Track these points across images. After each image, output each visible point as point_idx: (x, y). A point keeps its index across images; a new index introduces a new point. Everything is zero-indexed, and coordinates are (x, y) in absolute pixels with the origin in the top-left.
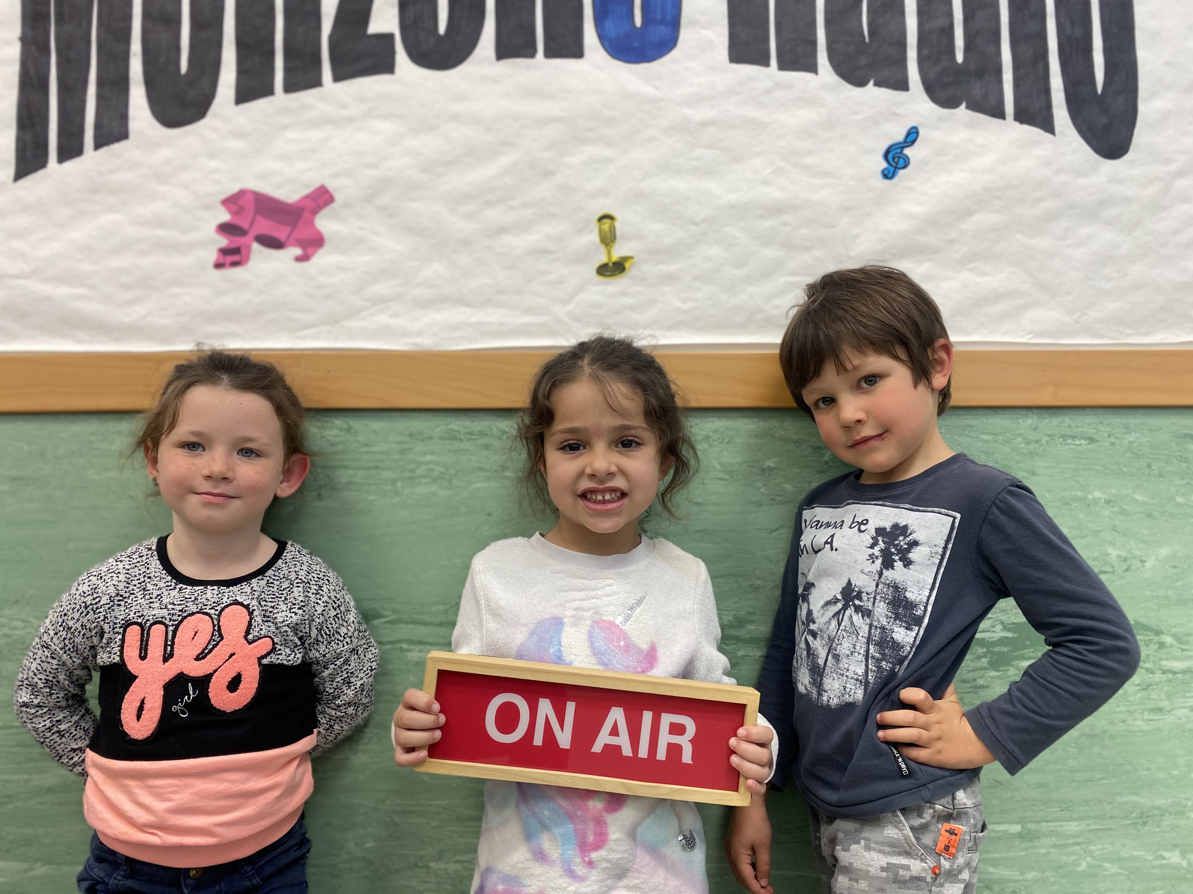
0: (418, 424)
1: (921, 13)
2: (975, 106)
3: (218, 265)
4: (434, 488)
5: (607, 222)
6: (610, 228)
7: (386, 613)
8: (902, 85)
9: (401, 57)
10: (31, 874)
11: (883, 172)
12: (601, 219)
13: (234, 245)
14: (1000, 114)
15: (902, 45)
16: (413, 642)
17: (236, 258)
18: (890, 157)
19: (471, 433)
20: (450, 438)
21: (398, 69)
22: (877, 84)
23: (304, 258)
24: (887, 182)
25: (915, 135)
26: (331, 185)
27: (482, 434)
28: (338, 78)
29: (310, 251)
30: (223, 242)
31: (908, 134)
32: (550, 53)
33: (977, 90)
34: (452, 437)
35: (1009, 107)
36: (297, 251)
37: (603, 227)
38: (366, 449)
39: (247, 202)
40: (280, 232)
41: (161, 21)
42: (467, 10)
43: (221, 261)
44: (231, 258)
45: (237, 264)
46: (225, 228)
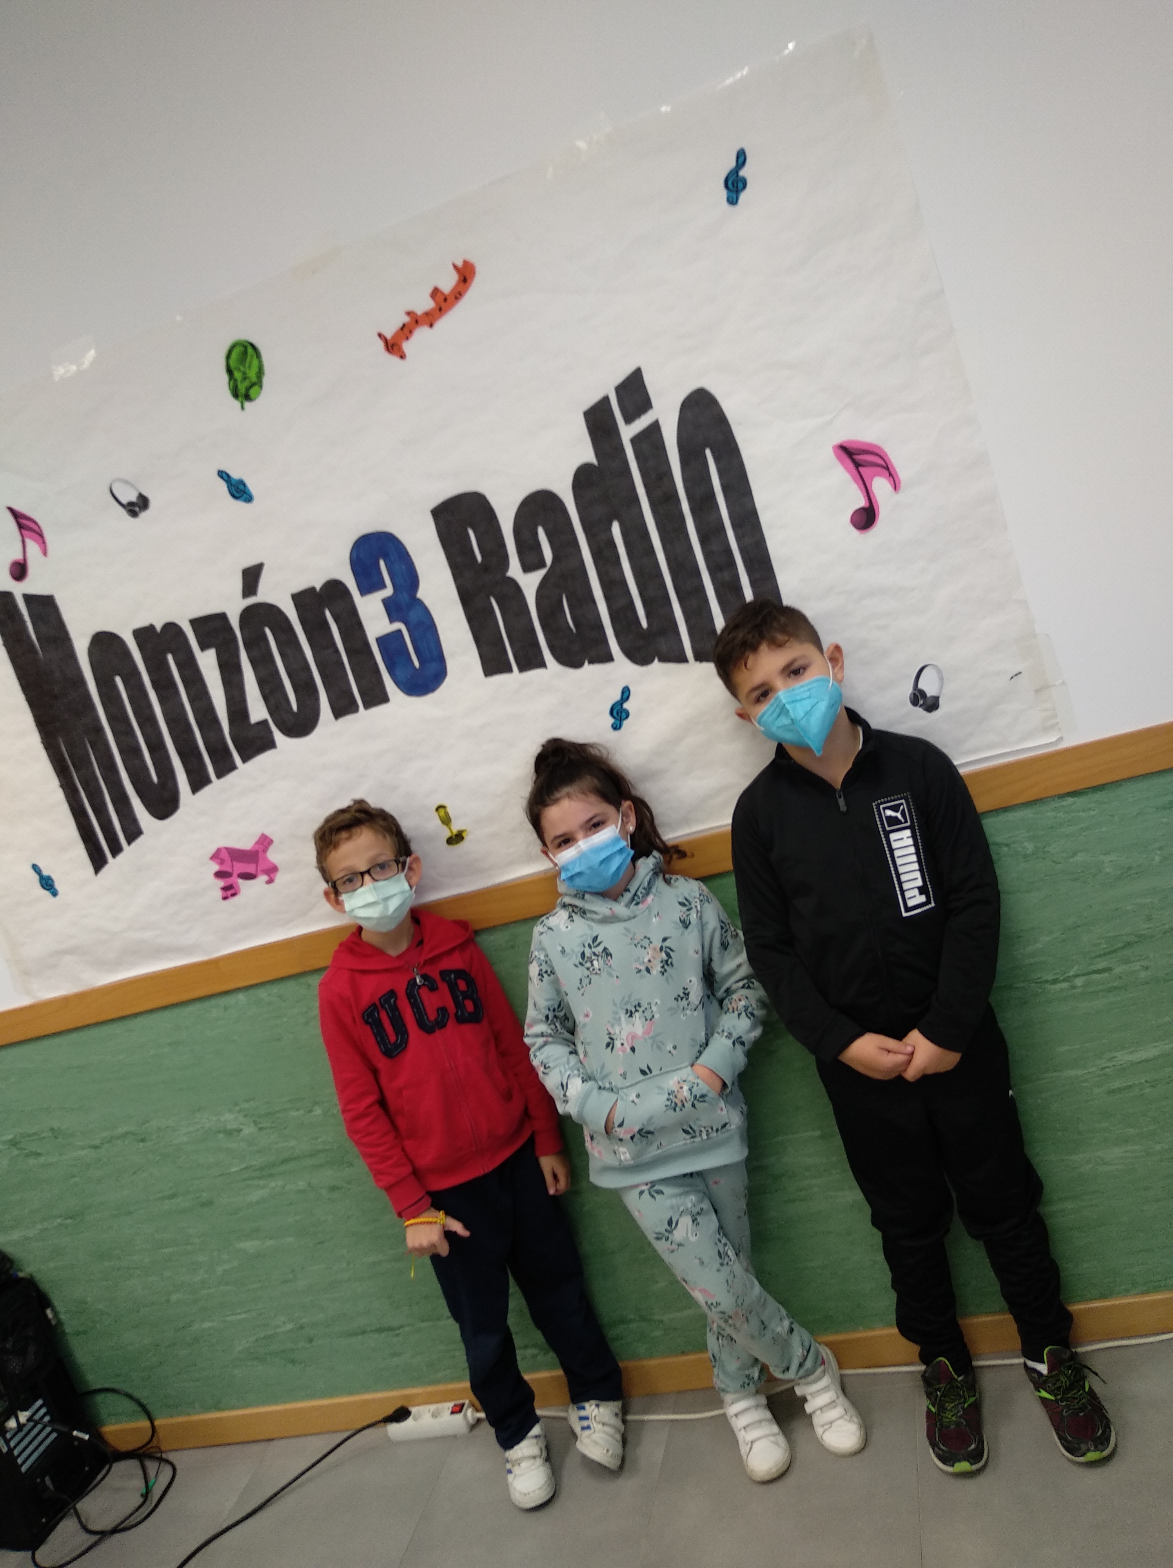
1: (608, 598)
2: (664, 659)
3: (225, 898)
5: (442, 811)
6: (445, 813)
8: (608, 658)
9: (278, 736)
10: (265, 1245)
11: (612, 726)
12: (437, 809)
13: (228, 884)
14: (683, 659)
15: (601, 627)
17: (232, 891)
18: (615, 713)
21: (278, 744)
22: (590, 662)
23: (270, 881)
24: (617, 733)
25: (627, 693)
26: (268, 833)
28: (245, 760)
29: (272, 875)
30: (221, 883)
31: (623, 693)
32: (368, 705)
33: (663, 645)
35: (689, 653)
36: (265, 878)
37: (440, 814)
39: (225, 855)
40: (250, 868)
41: (131, 752)
42: (305, 689)
43: (225, 895)
44: (229, 891)
45: (234, 895)
46: (219, 875)
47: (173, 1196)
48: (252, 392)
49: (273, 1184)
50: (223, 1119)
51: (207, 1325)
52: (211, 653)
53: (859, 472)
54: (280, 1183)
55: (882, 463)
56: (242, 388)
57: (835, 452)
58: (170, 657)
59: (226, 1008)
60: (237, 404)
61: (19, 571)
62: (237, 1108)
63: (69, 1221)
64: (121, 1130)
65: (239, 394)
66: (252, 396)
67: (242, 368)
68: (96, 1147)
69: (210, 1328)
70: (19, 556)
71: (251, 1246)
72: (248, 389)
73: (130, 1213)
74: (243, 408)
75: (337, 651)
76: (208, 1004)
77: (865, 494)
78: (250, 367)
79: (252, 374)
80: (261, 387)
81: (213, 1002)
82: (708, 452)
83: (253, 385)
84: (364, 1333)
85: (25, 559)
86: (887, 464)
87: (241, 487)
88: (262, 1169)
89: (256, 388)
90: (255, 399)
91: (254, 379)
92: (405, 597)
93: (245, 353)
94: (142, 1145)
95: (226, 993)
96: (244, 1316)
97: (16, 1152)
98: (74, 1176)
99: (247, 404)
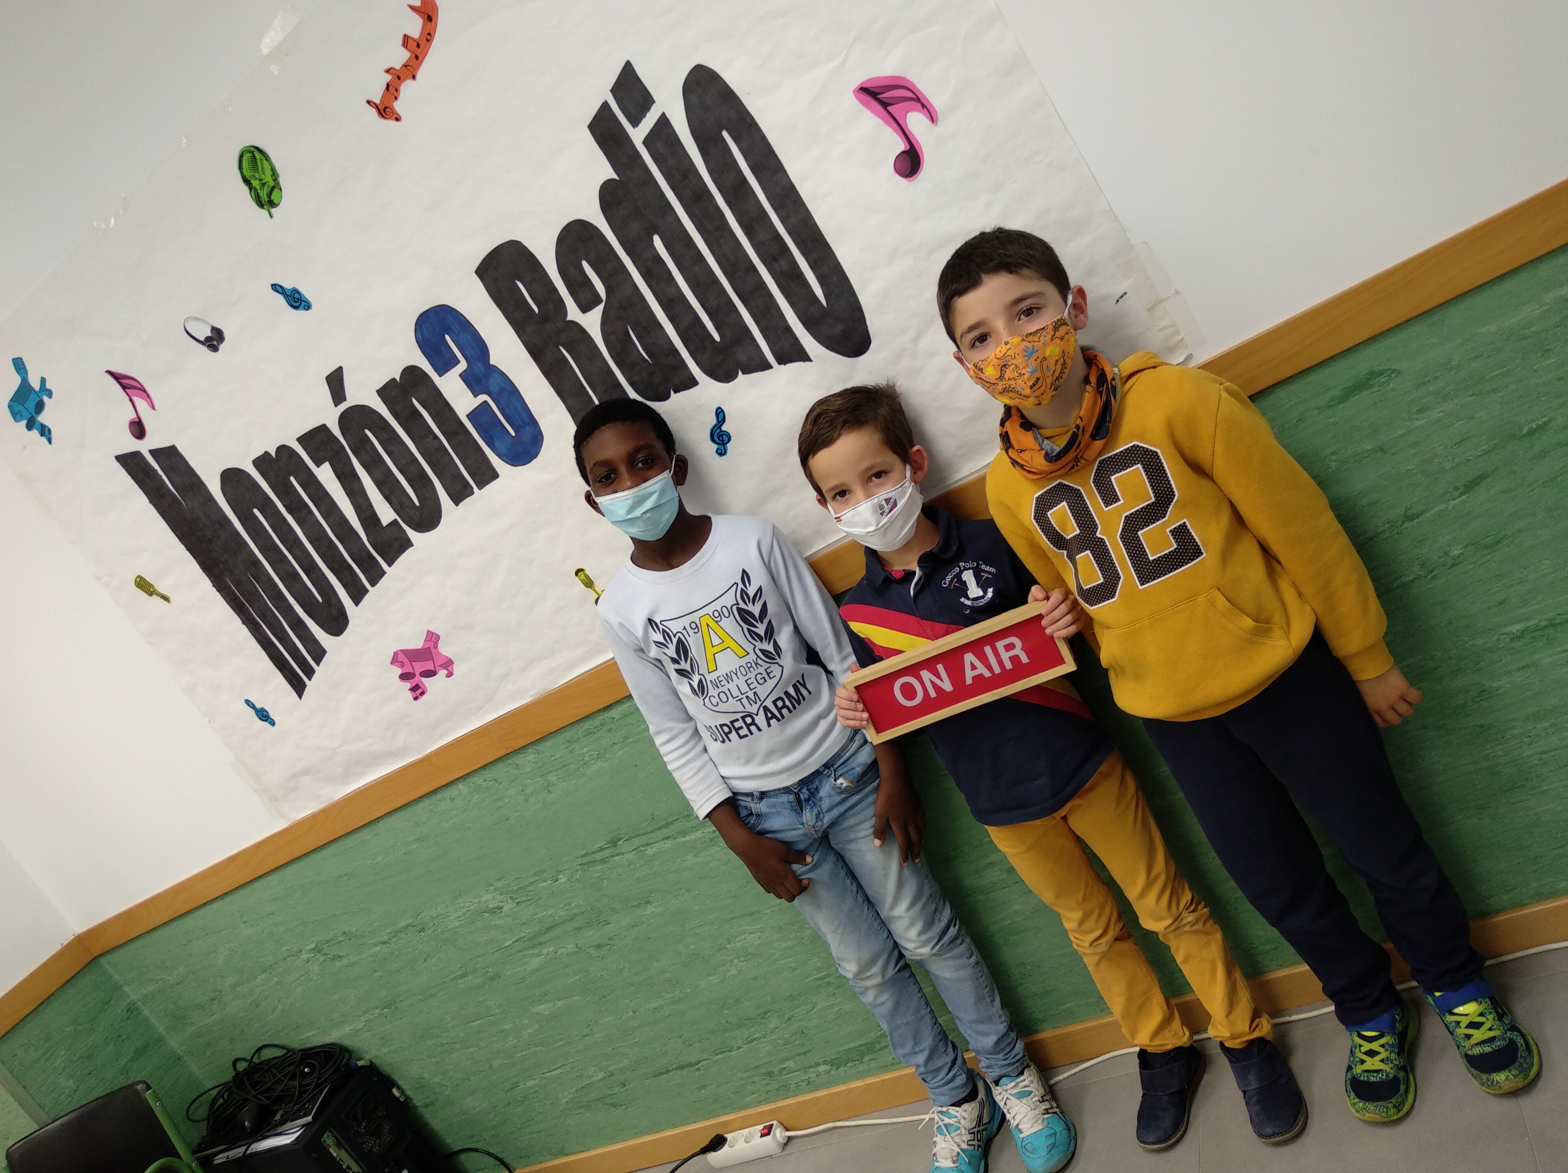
0: (568, 735)
2: (747, 370)
3: (416, 698)
4: (599, 764)
5: (581, 573)
6: (585, 575)
7: (622, 836)
8: (692, 382)
9: (411, 533)
10: (556, 1007)
11: (717, 452)
12: (577, 574)
13: (414, 685)
14: (766, 366)
15: (674, 350)
16: (643, 846)
17: (420, 691)
18: (716, 439)
19: (596, 727)
20: (588, 734)
21: (413, 542)
22: (676, 391)
23: (450, 674)
24: (724, 458)
25: (722, 414)
26: (432, 629)
27: (603, 724)
28: (389, 563)
29: (449, 668)
30: (408, 685)
31: (717, 415)
32: (481, 486)
33: (741, 355)
34: (589, 733)
35: (770, 357)
36: (444, 672)
37: (581, 578)
38: (553, 758)
39: (402, 658)
40: (429, 666)
41: (291, 578)
42: (420, 481)
43: (415, 696)
44: (418, 691)
45: (422, 694)
46: (404, 677)
47: (464, 976)
48: (274, 197)
49: (545, 951)
50: (483, 899)
51: (530, 1083)
52: (326, 466)
53: (889, 112)
54: (551, 949)
55: (911, 95)
56: (263, 195)
57: (857, 98)
58: (292, 479)
59: (452, 800)
60: (264, 213)
61: (138, 429)
62: (493, 888)
63: (386, 1010)
64: (402, 924)
65: (264, 203)
66: (276, 202)
67: (257, 175)
68: (384, 943)
69: (534, 1086)
70: (133, 416)
71: (544, 1008)
72: (270, 194)
73: (432, 996)
74: (271, 216)
75: (436, 437)
76: (435, 798)
77: (903, 136)
78: (264, 173)
79: (268, 178)
80: (281, 189)
81: (439, 796)
82: (725, 134)
83: (273, 189)
84: (668, 1071)
85: (139, 418)
86: (916, 95)
87: (297, 296)
88: (530, 939)
89: (276, 191)
90: (279, 203)
91: (272, 184)
92: (479, 367)
93: (254, 157)
94: (423, 934)
95: (447, 785)
96: (558, 1071)
97: (322, 958)
98: (375, 971)
99: (273, 210)
